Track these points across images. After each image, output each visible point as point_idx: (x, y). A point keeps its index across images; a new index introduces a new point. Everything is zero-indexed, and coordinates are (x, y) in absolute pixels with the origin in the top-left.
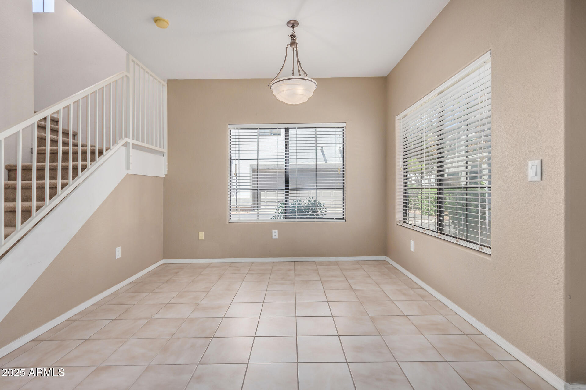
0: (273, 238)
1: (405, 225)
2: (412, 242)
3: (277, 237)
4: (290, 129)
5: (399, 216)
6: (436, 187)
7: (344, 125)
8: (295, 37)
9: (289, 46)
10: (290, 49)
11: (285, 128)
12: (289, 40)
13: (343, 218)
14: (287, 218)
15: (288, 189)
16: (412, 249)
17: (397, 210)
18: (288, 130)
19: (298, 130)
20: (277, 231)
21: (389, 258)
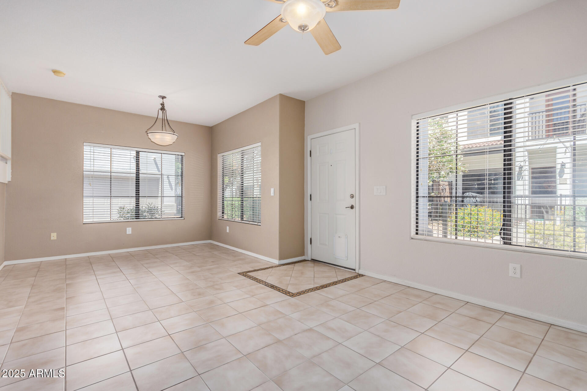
0: (127, 234)
1: (223, 219)
2: (228, 228)
3: (130, 233)
4: (140, 152)
5: (219, 214)
6: (240, 197)
7: (183, 154)
8: (164, 104)
9: (160, 110)
10: (161, 112)
11: (136, 151)
12: (160, 107)
13: (182, 217)
14: (138, 219)
15: (139, 197)
16: (228, 231)
17: (218, 211)
18: (139, 153)
19: (148, 153)
20: (131, 228)
21: (213, 240)
